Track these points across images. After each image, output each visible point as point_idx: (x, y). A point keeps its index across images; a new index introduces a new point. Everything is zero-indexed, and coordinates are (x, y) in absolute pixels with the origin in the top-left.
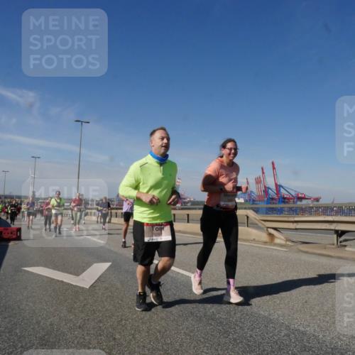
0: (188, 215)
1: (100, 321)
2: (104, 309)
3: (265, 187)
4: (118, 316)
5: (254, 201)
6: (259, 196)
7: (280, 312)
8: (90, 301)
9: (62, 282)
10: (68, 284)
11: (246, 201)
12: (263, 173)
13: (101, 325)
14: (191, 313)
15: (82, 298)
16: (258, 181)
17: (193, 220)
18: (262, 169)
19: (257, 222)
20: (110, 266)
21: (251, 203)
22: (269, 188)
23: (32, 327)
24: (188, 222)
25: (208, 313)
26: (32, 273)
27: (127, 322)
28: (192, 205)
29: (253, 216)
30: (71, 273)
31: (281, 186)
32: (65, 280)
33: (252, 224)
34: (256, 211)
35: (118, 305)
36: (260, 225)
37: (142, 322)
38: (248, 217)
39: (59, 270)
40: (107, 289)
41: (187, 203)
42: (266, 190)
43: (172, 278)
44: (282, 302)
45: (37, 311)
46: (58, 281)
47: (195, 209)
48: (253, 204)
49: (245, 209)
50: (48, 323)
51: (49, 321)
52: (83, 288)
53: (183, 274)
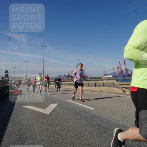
0: (89, 83)
1: (54, 128)
2: (55, 123)
3: (121, 70)
4: (61, 125)
5: (116, 76)
6: (118, 74)
7: (128, 123)
8: (50, 119)
9: (39, 112)
10: (41, 112)
11: (113, 76)
12: (120, 64)
13: (55, 129)
14: (91, 124)
15: (46, 118)
16: (118, 68)
17: (91, 85)
18: (120, 63)
19: (118, 85)
20: (57, 105)
21: (115, 77)
22: (123, 71)
23: (27, 130)
24: (89, 86)
25: (98, 124)
26: (27, 108)
27: (65, 128)
28: (90, 79)
29: (116, 83)
30: (42, 108)
31: (128, 70)
32: (39, 111)
33: (116, 86)
34: (117, 81)
35: (61, 121)
36: (119, 86)
37: (71, 128)
38: (114, 83)
39: (37, 107)
40: (56, 114)
41: (88, 78)
42: (122, 71)
43: (83, 109)
44: (129, 119)
45: (29, 123)
46: (37, 111)
47: (92, 80)
48: (116, 78)
49: (113, 80)
50: (34, 128)
51: (34, 127)
52: (47, 114)
53: (87, 108)
